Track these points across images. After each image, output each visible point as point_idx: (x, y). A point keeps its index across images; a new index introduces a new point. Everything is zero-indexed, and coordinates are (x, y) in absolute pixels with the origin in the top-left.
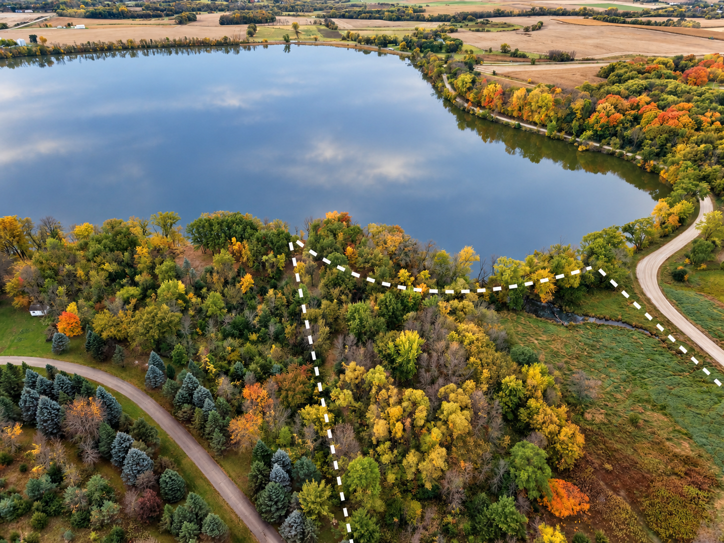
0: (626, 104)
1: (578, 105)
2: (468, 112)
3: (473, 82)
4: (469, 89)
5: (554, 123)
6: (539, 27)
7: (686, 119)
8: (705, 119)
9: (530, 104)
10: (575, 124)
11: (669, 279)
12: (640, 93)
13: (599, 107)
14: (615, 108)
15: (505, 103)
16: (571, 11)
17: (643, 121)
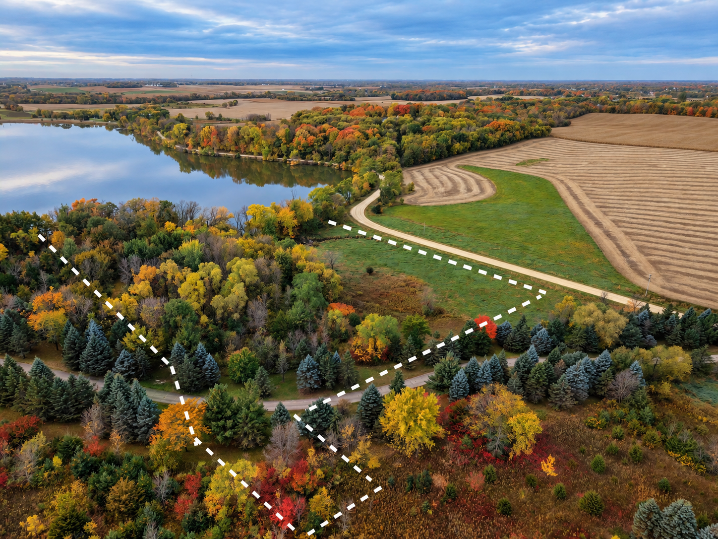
0: (316, 130)
1: (281, 133)
2: (191, 153)
3: (188, 129)
4: (186, 135)
5: (267, 148)
6: (236, 104)
7: (357, 134)
8: (369, 132)
9: (243, 137)
10: (283, 148)
11: (371, 214)
12: (323, 123)
13: (298, 133)
14: (309, 132)
15: (221, 141)
16: (259, 94)
17: (331, 138)
